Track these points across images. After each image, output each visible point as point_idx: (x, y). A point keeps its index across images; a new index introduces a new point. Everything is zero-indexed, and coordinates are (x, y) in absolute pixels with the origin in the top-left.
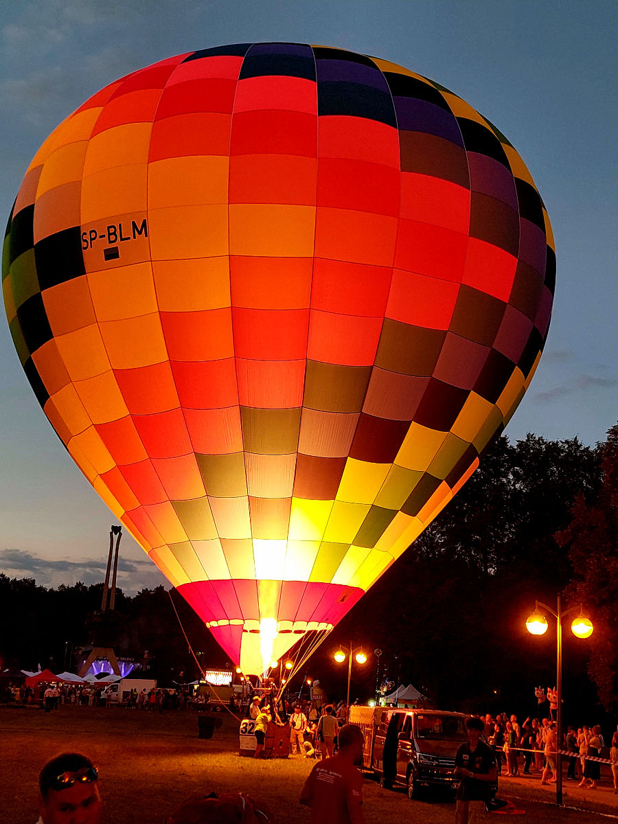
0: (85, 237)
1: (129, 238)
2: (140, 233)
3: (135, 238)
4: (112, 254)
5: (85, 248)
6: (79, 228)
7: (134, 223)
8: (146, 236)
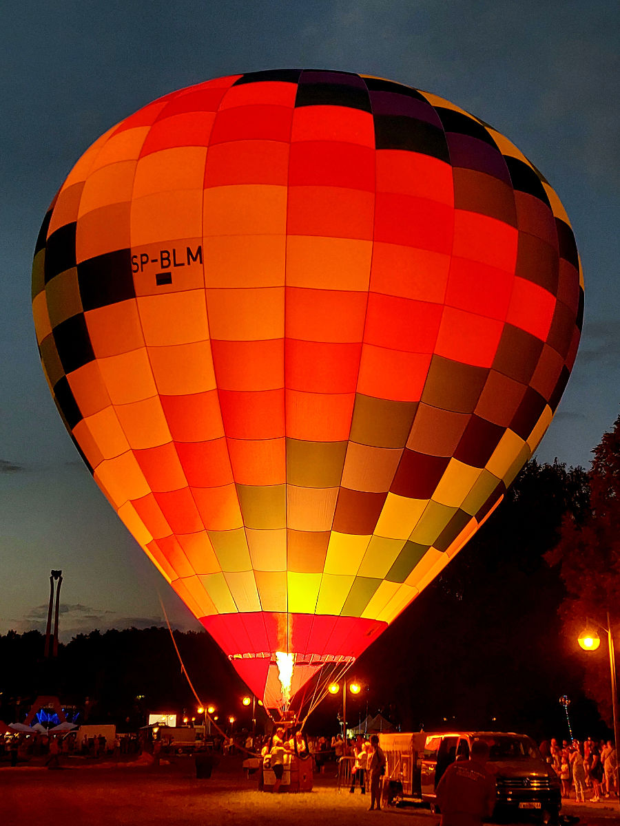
0: (135, 260)
1: (183, 264)
2: (195, 259)
3: (189, 263)
4: (164, 279)
5: (136, 272)
6: (128, 251)
7: (188, 249)
8: (201, 262)
